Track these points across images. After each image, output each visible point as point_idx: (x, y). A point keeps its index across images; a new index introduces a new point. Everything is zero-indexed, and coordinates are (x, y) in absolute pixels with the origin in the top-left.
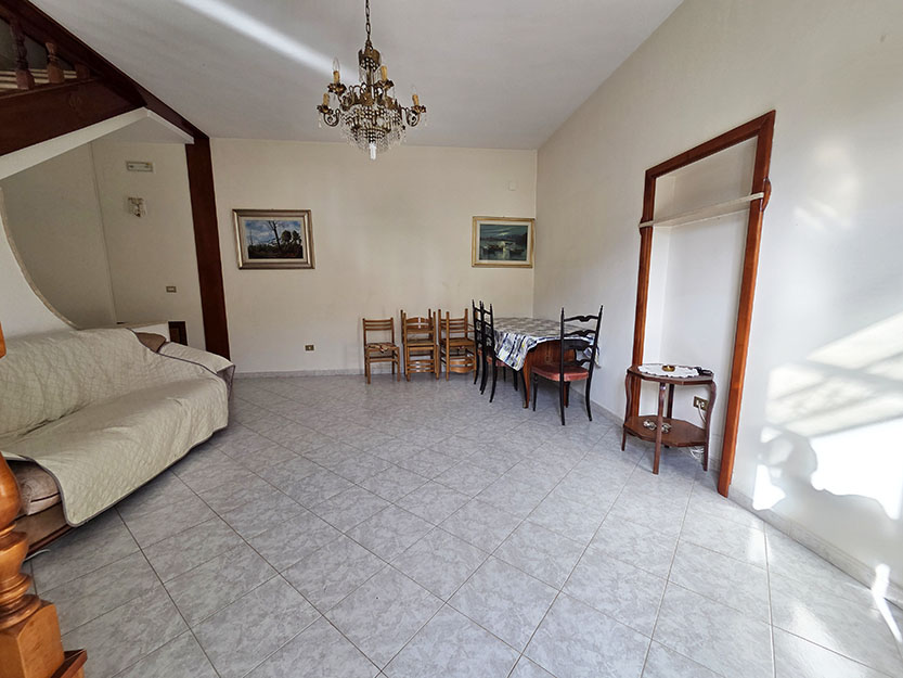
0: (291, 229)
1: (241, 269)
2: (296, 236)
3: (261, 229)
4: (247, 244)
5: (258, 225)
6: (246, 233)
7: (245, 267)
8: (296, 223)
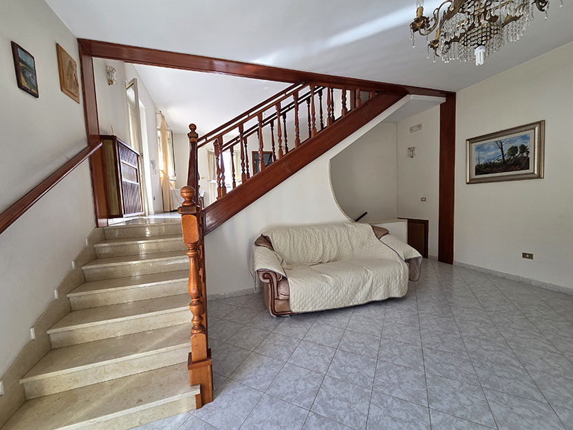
0: (518, 144)
1: (467, 184)
2: (524, 149)
3: (488, 149)
4: (474, 164)
5: (486, 147)
6: (475, 154)
7: (472, 182)
8: (525, 137)
